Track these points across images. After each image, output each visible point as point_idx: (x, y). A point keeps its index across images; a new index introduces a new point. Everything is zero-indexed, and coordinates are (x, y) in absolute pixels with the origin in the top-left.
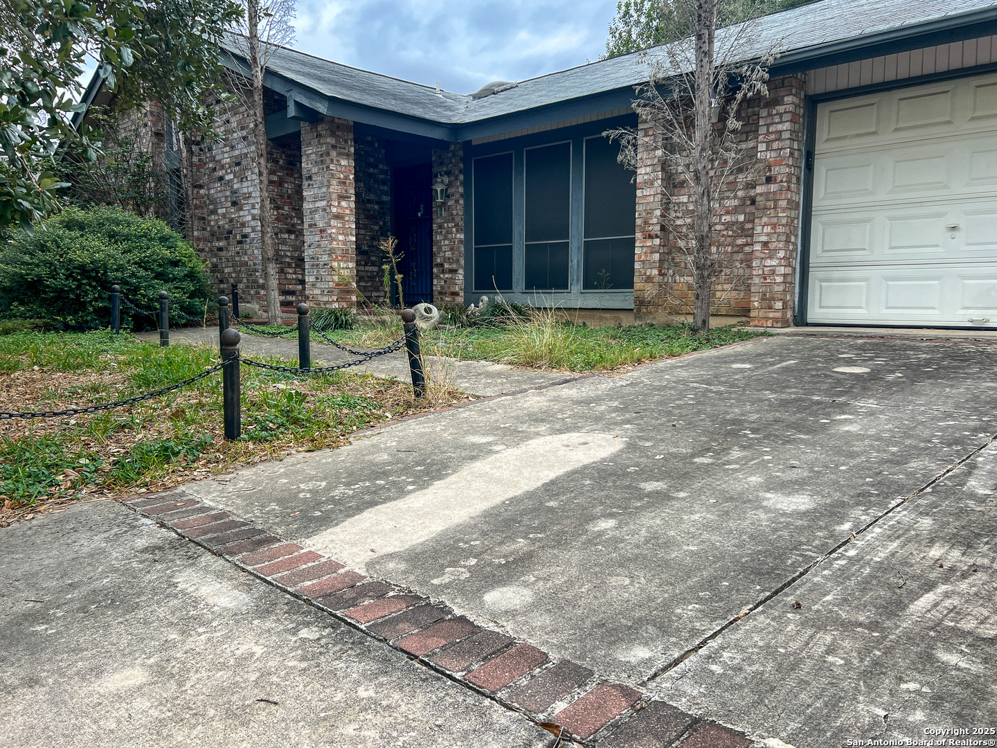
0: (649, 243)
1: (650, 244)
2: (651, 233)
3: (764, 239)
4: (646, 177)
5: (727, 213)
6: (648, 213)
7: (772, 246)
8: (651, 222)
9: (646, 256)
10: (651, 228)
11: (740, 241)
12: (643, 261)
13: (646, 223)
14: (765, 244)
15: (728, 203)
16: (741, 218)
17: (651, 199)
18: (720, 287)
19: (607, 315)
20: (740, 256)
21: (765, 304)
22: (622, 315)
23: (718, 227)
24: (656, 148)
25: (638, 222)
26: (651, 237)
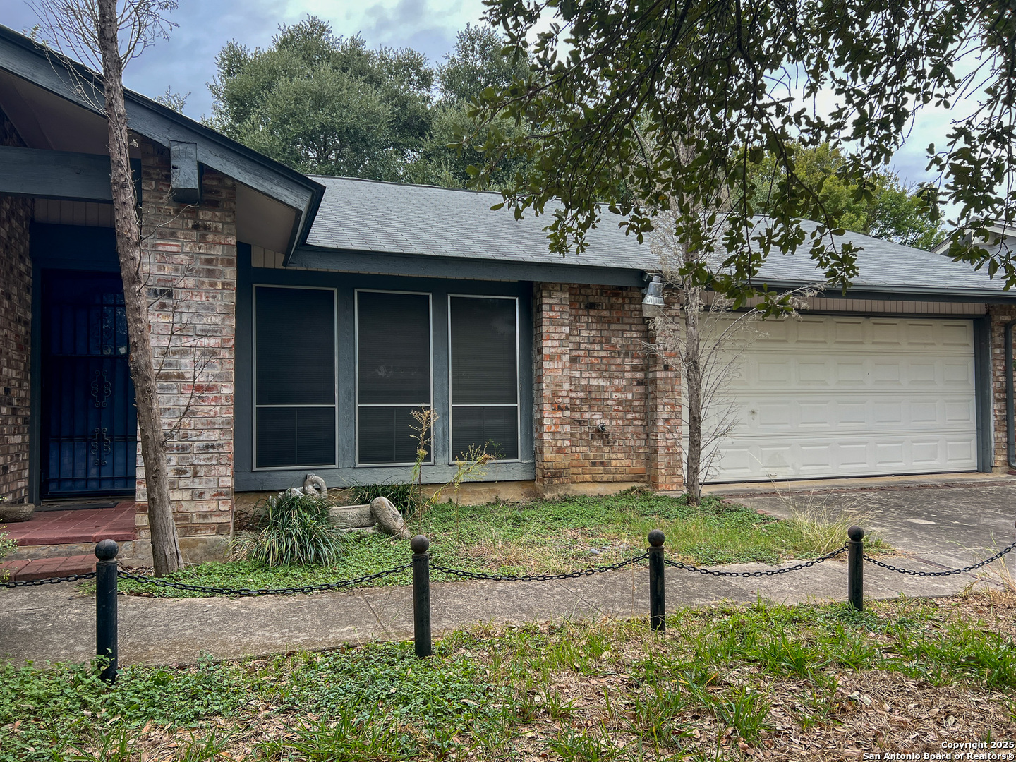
0: (559, 414)
1: (561, 415)
2: (561, 405)
3: (666, 416)
4: (553, 350)
5: (617, 390)
6: (556, 385)
7: (672, 422)
8: (560, 394)
9: (557, 427)
10: (560, 400)
11: (629, 416)
12: (553, 433)
13: (554, 394)
14: (667, 420)
15: (616, 382)
16: (630, 396)
17: (560, 372)
18: (614, 456)
19: (482, 489)
20: (631, 429)
21: (670, 471)
22: (500, 488)
23: (610, 402)
24: (563, 325)
25: (546, 393)
26: (560, 408)
